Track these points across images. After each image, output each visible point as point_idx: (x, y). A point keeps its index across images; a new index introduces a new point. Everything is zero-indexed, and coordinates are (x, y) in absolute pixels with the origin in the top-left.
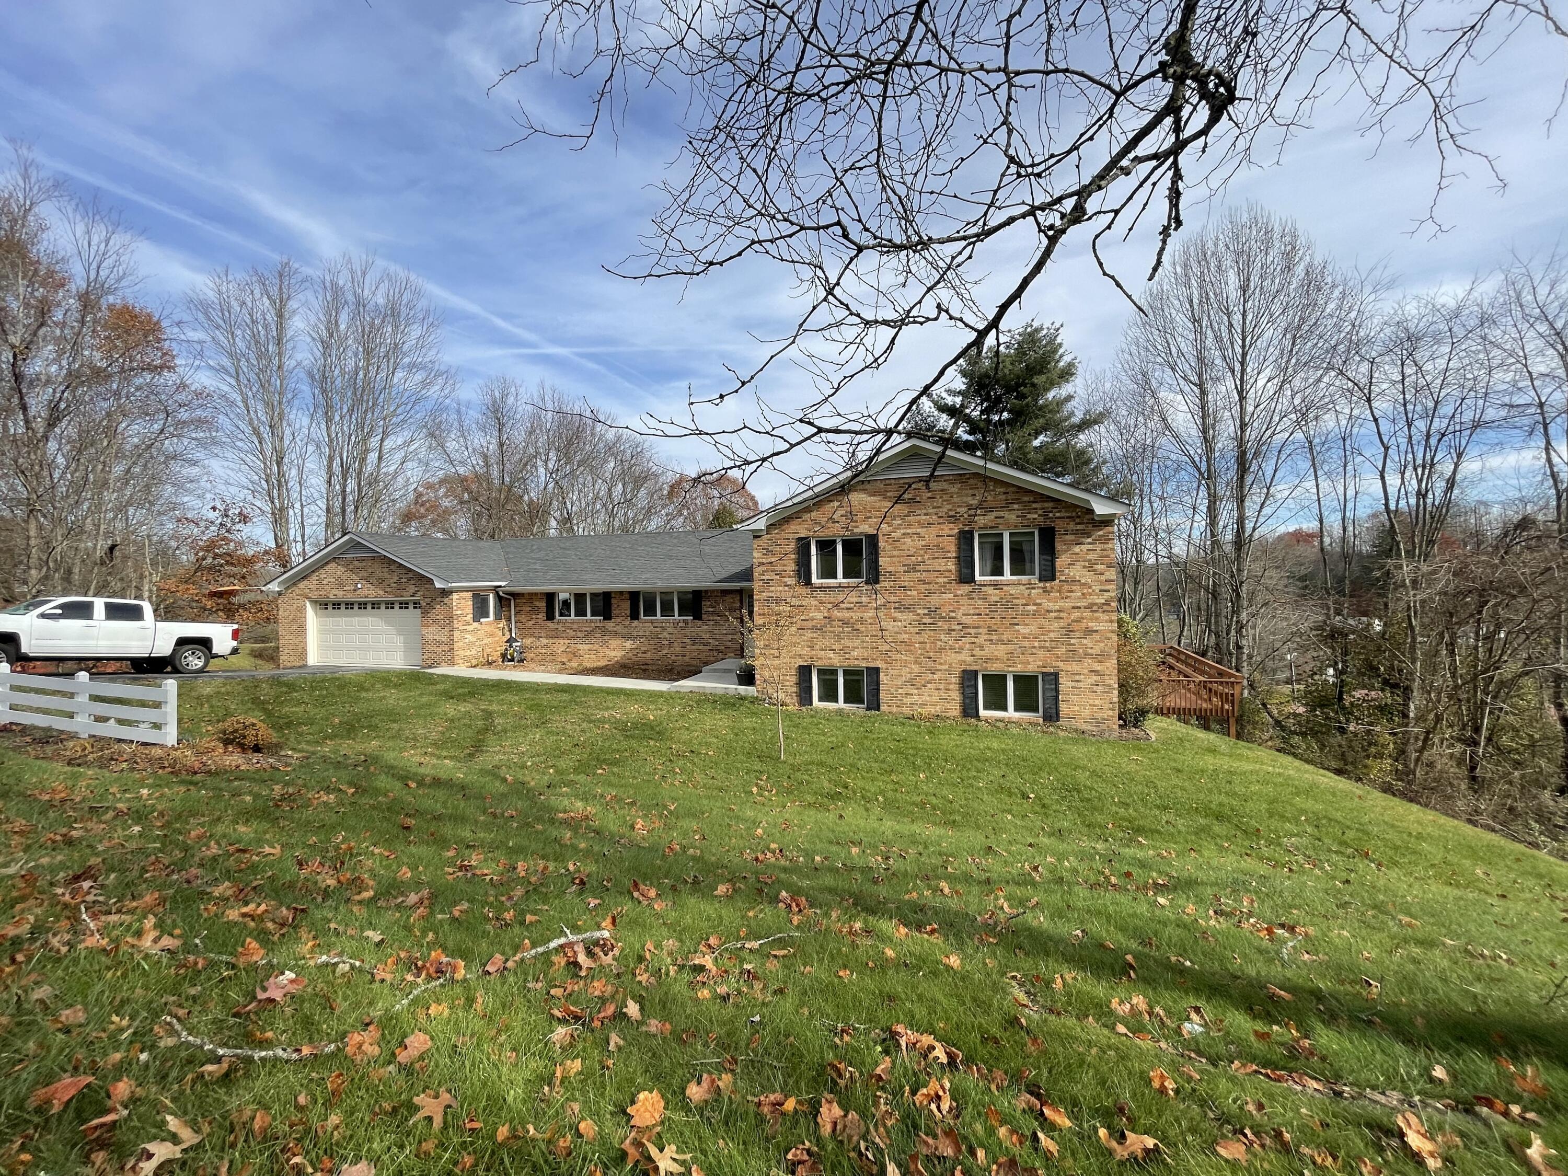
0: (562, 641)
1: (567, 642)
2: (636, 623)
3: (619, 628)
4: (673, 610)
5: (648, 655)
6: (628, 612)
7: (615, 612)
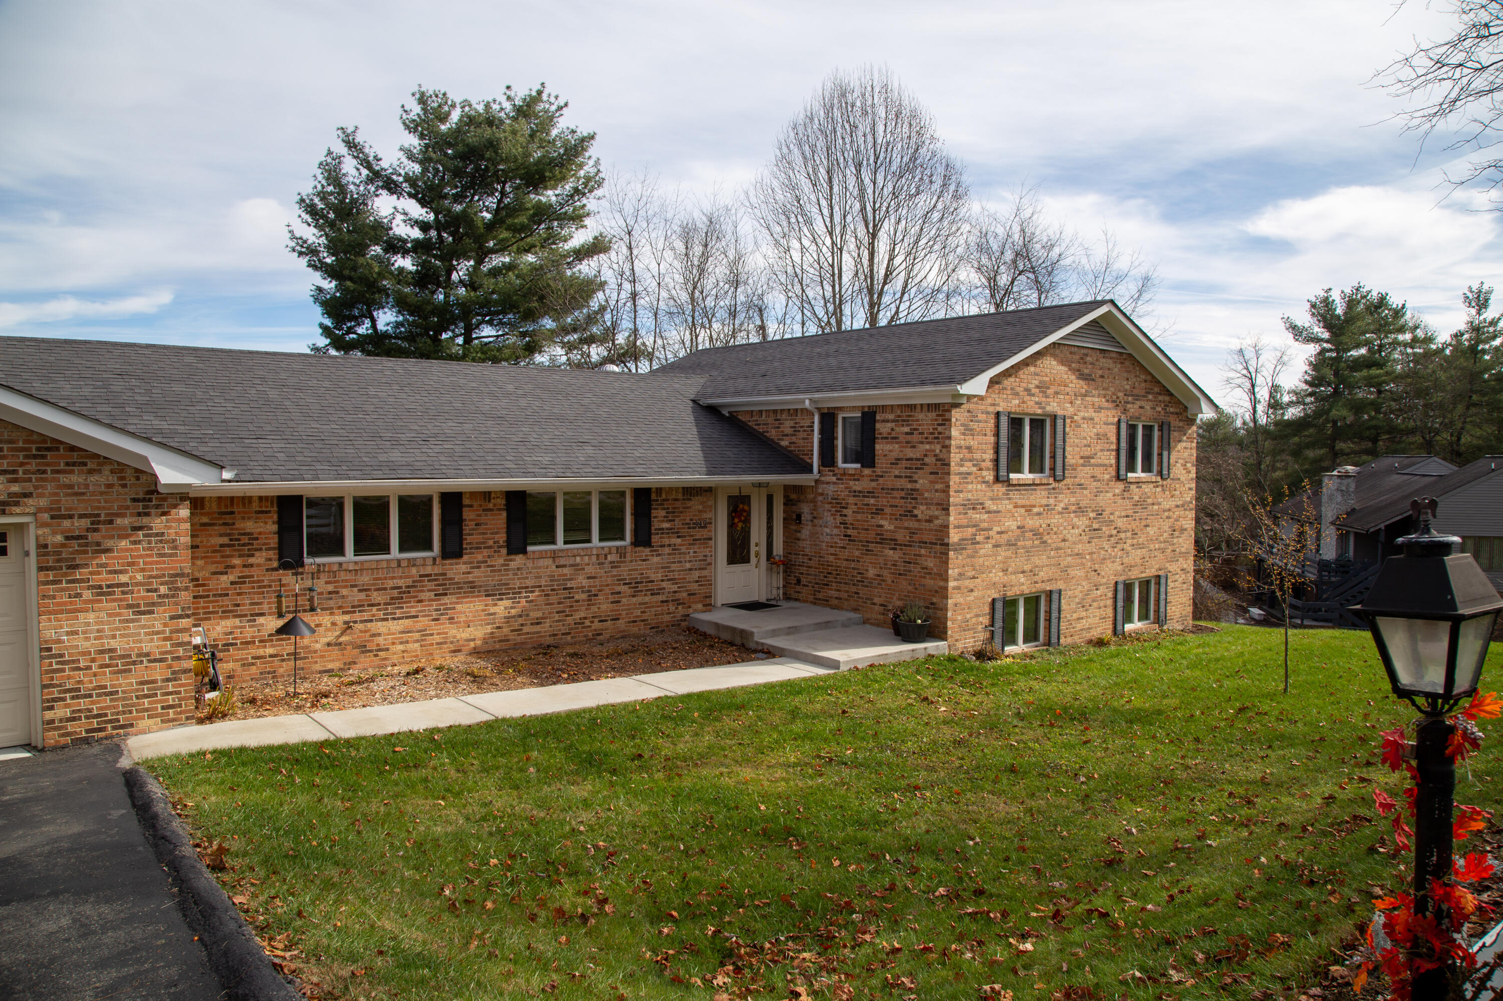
0: (325, 619)
1: (340, 619)
2: (519, 560)
3: (478, 575)
4: (588, 530)
5: (546, 627)
6: (502, 537)
7: (470, 539)
